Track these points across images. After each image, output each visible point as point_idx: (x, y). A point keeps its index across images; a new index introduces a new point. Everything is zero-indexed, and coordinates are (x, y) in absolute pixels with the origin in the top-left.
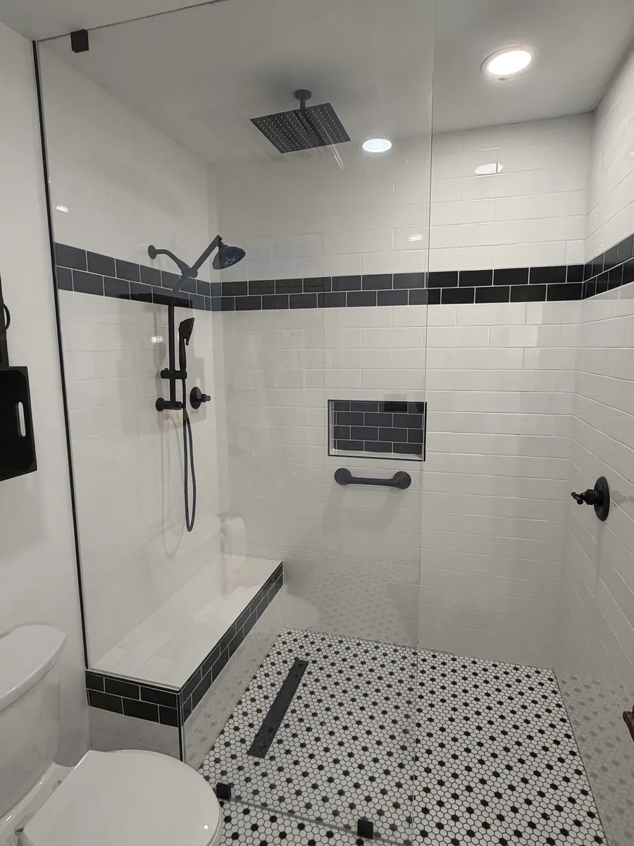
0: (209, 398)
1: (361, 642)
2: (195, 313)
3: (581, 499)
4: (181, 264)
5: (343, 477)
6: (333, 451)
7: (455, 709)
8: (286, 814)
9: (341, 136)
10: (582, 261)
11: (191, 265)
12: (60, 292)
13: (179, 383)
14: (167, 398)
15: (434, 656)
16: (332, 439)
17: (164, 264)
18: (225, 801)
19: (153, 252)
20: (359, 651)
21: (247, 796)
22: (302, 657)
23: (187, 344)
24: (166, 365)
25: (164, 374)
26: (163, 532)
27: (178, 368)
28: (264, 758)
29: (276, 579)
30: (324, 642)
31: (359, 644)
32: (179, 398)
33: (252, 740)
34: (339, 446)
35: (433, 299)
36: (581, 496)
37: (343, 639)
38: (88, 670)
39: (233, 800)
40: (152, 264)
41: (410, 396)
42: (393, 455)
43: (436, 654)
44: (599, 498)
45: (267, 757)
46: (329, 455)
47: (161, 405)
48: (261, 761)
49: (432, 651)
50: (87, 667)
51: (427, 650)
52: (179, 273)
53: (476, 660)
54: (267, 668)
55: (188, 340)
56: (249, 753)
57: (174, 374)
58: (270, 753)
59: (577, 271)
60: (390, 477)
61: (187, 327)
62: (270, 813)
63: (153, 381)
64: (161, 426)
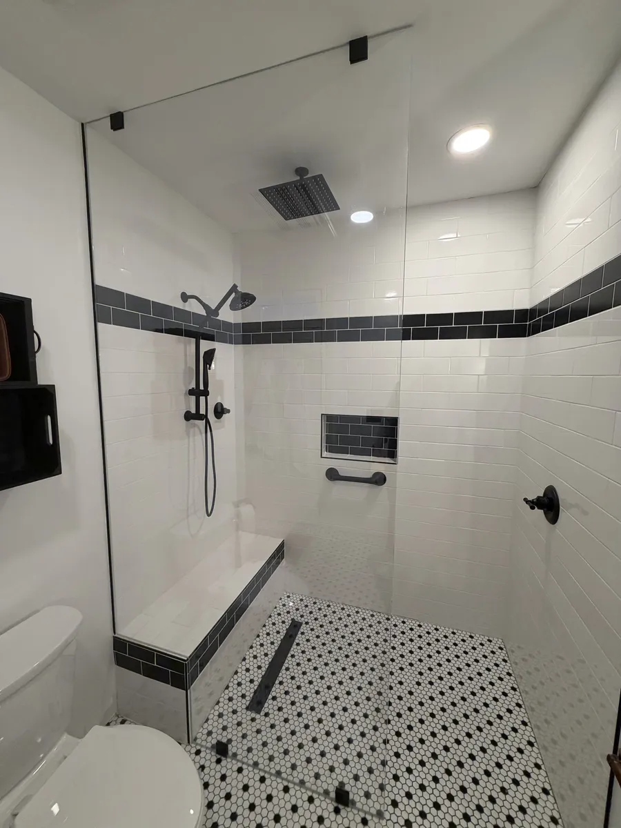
0: (228, 411)
1: (345, 607)
2: (217, 345)
3: (534, 504)
4: (205, 306)
5: (332, 475)
6: (325, 454)
7: (421, 674)
8: (274, 775)
9: (333, 206)
10: (527, 305)
11: (213, 307)
12: (100, 325)
13: (202, 399)
14: (193, 411)
15: (404, 622)
16: (324, 444)
17: (194, 307)
18: (223, 758)
19: (185, 297)
20: (343, 614)
21: (242, 754)
22: (298, 619)
23: (210, 369)
24: (193, 385)
25: (191, 392)
26: (188, 516)
27: (202, 387)
28: (259, 713)
29: (279, 554)
30: (315, 605)
31: (343, 609)
32: (202, 411)
33: (252, 695)
34: (330, 450)
35: (406, 336)
36: (532, 502)
37: (331, 604)
38: (116, 635)
39: (230, 757)
40: (184, 306)
41: (387, 413)
42: (372, 458)
43: (405, 620)
44: (549, 504)
45: (262, 713)
46: (321, 457)
47: (188, 416)
48: (258, 716)
49: (402, 617)
50: (115, 632)
51: (398, 616)
52: (204, 313)
53: (438, 627)
54: (269, 628)
55: (210, 366)
56: (247, 708)
57: (200, 392)
58: (265, 710)
59: (523, 314)
60: (369, 476)
61: (210, 355)
62: (260, 773)
63: (182, 398)
64: (188, 434)
